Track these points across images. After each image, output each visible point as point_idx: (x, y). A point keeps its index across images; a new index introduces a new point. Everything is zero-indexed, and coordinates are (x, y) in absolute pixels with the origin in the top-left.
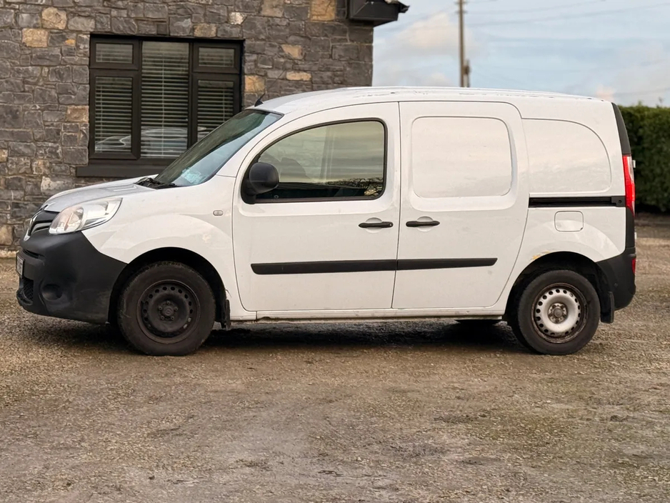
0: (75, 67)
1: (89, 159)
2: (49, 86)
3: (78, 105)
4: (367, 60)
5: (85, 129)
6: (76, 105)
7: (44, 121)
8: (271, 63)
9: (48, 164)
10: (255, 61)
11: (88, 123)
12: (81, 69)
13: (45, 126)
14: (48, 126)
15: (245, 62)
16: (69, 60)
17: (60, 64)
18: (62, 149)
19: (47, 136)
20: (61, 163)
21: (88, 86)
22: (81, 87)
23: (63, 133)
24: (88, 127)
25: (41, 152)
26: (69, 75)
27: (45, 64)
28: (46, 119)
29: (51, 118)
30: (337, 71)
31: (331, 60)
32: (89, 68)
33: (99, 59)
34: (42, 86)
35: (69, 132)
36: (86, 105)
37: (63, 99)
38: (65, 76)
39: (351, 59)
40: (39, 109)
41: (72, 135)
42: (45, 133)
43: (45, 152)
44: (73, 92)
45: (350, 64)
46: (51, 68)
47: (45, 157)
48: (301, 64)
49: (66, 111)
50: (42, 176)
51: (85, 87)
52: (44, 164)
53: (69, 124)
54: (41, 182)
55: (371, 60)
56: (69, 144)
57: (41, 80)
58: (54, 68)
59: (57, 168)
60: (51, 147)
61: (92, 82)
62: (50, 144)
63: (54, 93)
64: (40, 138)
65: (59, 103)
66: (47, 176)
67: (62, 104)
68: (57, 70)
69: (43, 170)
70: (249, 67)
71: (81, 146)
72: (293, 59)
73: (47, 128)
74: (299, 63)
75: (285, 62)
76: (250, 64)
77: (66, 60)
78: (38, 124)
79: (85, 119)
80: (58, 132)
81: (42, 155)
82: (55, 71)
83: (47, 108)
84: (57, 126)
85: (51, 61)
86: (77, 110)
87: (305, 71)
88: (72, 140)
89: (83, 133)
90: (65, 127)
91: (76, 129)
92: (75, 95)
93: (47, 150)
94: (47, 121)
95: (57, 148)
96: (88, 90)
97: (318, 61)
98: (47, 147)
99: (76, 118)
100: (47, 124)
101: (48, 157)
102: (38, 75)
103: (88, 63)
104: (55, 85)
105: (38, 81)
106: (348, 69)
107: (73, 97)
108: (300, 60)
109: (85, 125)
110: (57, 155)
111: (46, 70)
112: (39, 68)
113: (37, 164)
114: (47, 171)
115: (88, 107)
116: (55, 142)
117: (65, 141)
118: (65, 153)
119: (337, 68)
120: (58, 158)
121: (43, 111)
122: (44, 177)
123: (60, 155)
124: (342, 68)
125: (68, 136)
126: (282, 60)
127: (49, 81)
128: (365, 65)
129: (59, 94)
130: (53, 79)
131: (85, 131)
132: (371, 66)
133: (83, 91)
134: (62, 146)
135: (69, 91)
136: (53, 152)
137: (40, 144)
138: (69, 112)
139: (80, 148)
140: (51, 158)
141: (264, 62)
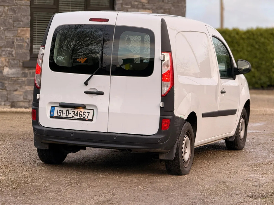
0: (22, 6)
1: (30, 57)
2: (8, 17)
3: (25, 27)
4: (183, 3)
5: (28, 41)
6: (23, 27)
7: (5, 37)
8: (130, 5)
9: (7, 60)
10: (122, 4)
11: (29, 38)
12: (26, 8)
13: (6, 39)
14: (8, 39)
15: (116, 4)
16: (20, 3)
17: (14, 5)
18: (15, 52)
19: (7, 45)
20: (14, 59)
21: (29, 17)
22: (26, 18)
23: (16, 43)
24: (29, 40)
25: (3, 53)
26: (19, 11)
27: (6, 5)
28: (6, 35)
29: (9, 35)
30: (166, 9)
31: (163, 3)
32: (31, 8)
33: (35, 2)
34: (4, 17)
35: (19, 42)
36: (28, 27)
37: (16, 24)
38: (17, 11)
39: (174, 3)
40: (3, 30)
41: (21, 44)
42: (6, 43)
43: (6, 54)
44: (22, 20)
45: (173, 6)
46: (9, 7)
47: (6, 56)
48: (147, 5)
49: (17, 30)
50: (4, 66)
51: (28, 18)
52: (5, 60)
53: (19, 38)
54: (3, 70)
55: (185, 3)
56: (19, 49)
57: (4, 13)
58: (11, 7)
59: (12, 62)
60: (10, 51)
61: (32, 15)
62: (9, 49)
63: (11, 21)
64: (3, 46)
65: (14, 27)
66: (7, 66)
67: (16, 27)
68: (13, 8)
69: (5, 63)
70: (118, 7)
71: (26, 50)
72: (142, 3)
73: (7, 40)
74: (146, 4)
75: (138, 4)
76: (119, 5)
77: (18, 3)
78: (2, 38)
79: (28, 35)
80: (13, 42)
81: (4, 55)
82: (11, 9)
83: (7, 29)
84: (13, 39)
85: (9, 3)
86: (23, 30)
87: (149, 9)
88: (21, 47)
89: (27, 43)
90: (17, 40)
91: (23, 41)
92: (22, 22)
93: (7, 52)
94: (7, 36)
95: (12, 51)
96: (30, 19)
97: (156, 3)
98: (7, 51)
99: (23, 35)
100: (7, 38)
101: (7, 56)
102: (2, 11)
103: (29, 4)
104: (11, 17)
105: (2, 14)
106: (173, 8)
107: (21, 23)
108: (146, 3)
109: (28, 39)
110: (12, 55)
111: (7, 8)
112: (2, 7)
113: (2, 60)
114: (7, 64)
115: (29, 29)
116: (11, 48)
117: (17, 47)
118: (17, 54)
119: (166, 8)
120: (13, 56)
121: (5, 31)
122: (5, 67)
123: (14, 55)
124: (169, 7)
125: (18, 45)
126: (136, 3)
127: (8, 14)
128: (182, 6)
129: (13, 21)
130: (10, 13)
131: (28, 42)
132: (185, 7)
133: (27, 20)
134: (15, 50)
135: (19, 20)
136: (10, 54)
137: (3, 49)
138: (19, 31)
139: (25, 51)
140: (9, 57)
141: (126, 4)
